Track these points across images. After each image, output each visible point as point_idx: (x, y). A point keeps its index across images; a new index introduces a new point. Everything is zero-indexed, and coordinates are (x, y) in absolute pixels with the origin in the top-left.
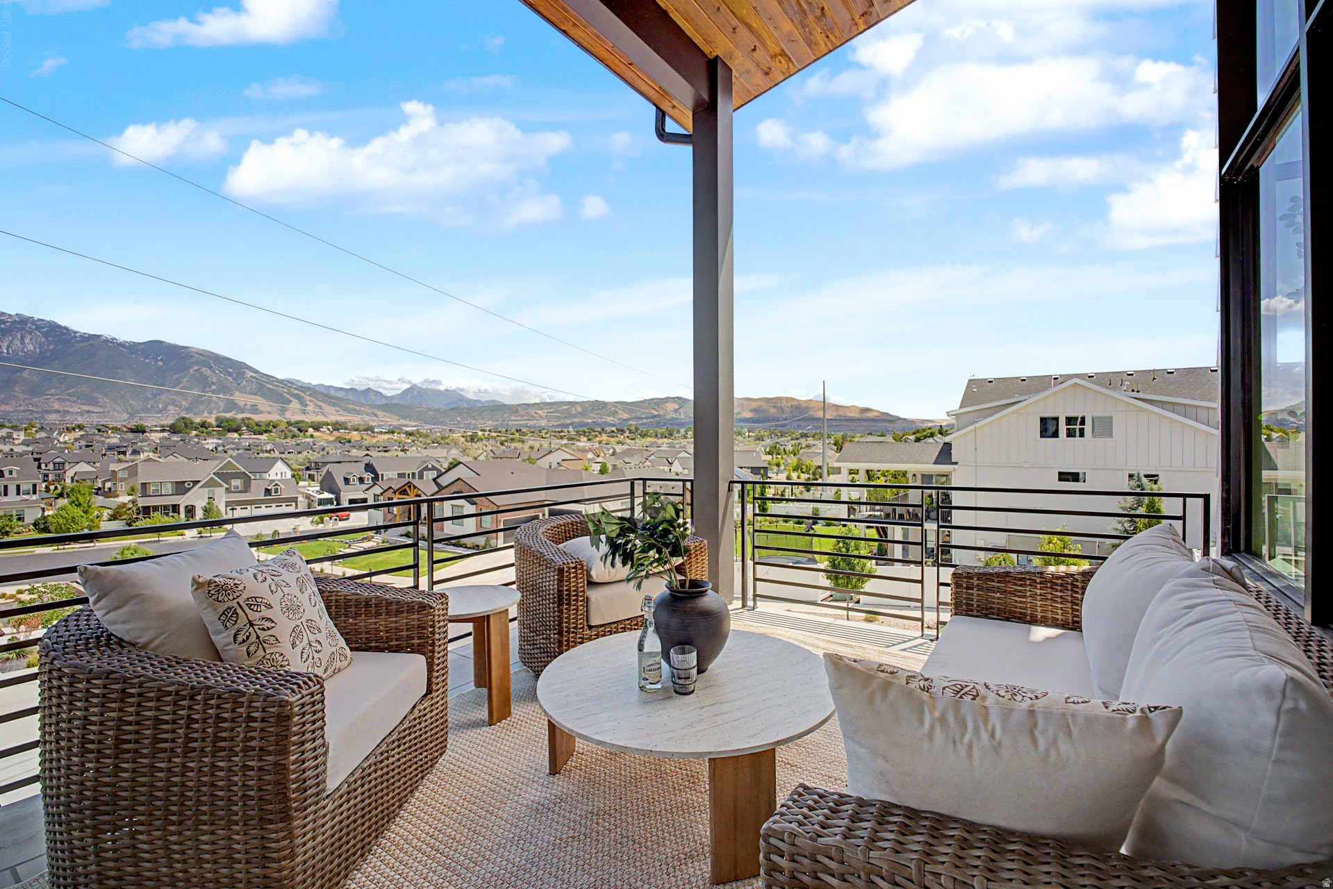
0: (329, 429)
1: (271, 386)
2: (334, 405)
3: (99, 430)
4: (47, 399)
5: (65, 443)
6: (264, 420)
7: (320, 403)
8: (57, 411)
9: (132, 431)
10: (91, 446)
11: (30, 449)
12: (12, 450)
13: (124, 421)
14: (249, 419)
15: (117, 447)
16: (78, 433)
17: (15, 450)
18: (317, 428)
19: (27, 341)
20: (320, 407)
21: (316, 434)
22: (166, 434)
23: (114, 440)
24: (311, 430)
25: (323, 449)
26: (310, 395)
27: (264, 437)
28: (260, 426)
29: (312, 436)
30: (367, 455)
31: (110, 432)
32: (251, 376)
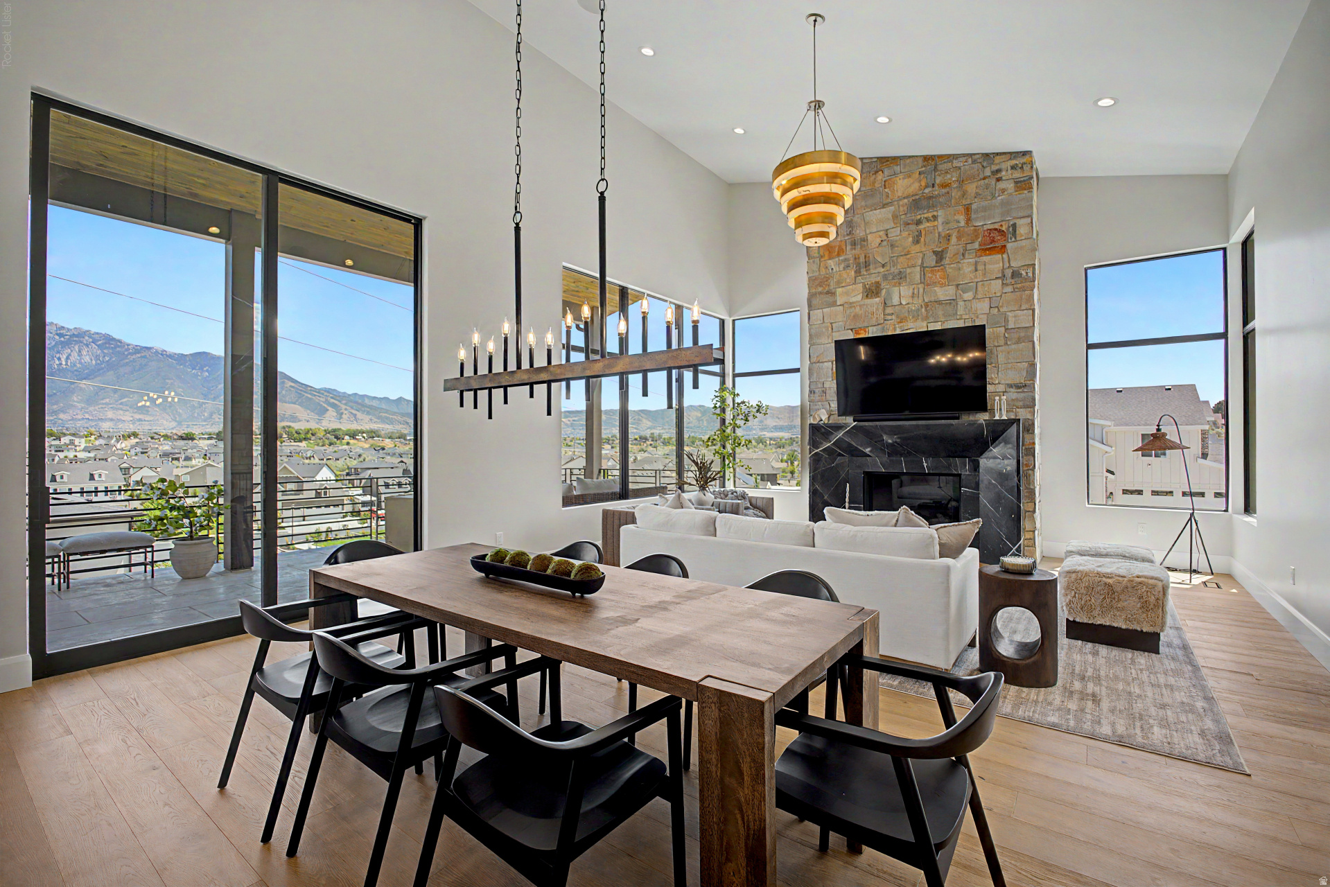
0: (364, 437)
1: (309, 396)
2: (368, 413)
3: (152, 438)
4: (102, 408)
5: (122, 449)
6: (303, 428)
7: (354, 412)
8: (112, 420)
9: (182, 438)
10: (146, 452)
11: (92, 455)
12: (76, 456)
13: (173, 429)
14: (289, 427)
15: (171, 453)
16: (133, 441)
17: (78, 457)
18: (353, 435)
19: (84, 353)
20: (355, 415)
21: (352, 441)
22: (213, 442)
23: (166, 447)
24: (347, 437)
25: (360, 456)
26: (345, 404)
27: (304, 444)
28: (299, 433)
29: (348, 444)
30: (402, 462)
31: (162, 439)
32: (291, 386)
